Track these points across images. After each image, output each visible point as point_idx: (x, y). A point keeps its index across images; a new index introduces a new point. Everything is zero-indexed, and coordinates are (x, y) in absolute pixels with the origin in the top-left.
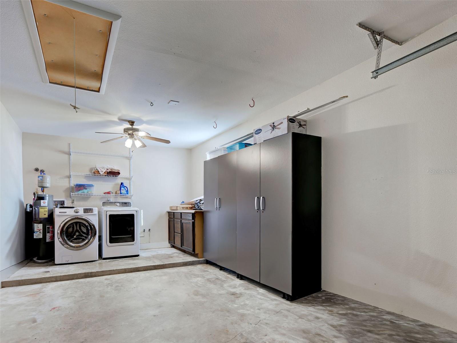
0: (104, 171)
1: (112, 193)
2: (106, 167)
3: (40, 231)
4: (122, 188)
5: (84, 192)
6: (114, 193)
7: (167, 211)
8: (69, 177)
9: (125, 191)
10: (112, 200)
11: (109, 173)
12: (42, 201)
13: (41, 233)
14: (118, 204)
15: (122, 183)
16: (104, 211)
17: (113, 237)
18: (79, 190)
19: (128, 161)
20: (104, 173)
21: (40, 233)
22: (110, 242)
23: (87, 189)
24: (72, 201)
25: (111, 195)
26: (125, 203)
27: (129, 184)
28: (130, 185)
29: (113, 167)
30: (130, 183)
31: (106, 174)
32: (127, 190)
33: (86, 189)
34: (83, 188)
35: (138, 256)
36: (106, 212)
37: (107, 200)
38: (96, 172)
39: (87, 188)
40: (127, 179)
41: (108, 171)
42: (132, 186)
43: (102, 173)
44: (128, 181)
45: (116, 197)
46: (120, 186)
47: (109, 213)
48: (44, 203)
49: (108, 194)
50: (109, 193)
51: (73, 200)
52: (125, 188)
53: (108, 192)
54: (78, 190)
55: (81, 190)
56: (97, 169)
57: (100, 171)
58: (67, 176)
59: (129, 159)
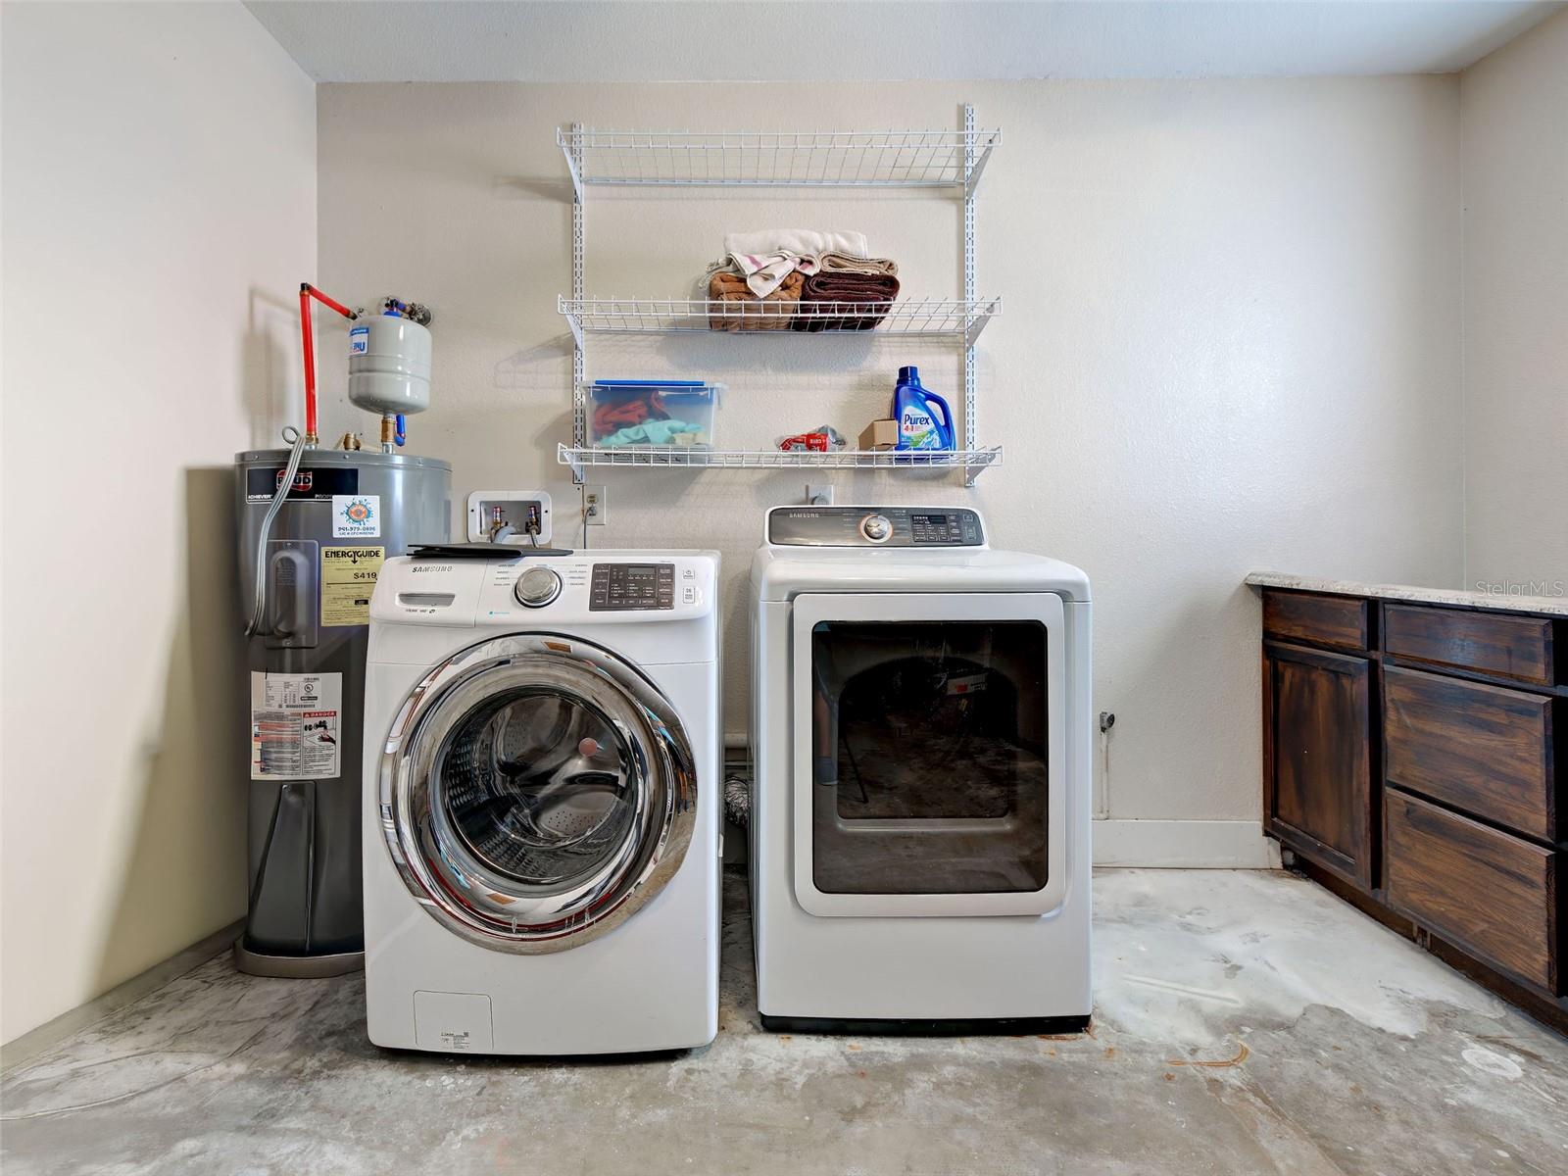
0: (782, 271)
1: (841, 442)
2: (799, 247)
3: (322, 725)
4: (909, 410)
5: (646, 440)
6: (853, 441)
7: (1256, 581)
8: (568, 347)
9: (932, 425)
10: (836, 497)
11: (819, 285)
12: (340, 502)
13: (331, 740)
14: (884, 526)
15: (906, 375)
16: (775, 585)
17: (850, 829)
18: (618, 426)
19: (950, 210)
20: (785, 287)
21: (323, 739)
22: (825, 882)
23: (669, 418)
24: (588, 505)
25: (835, 451)
26: (938, 518)
27: (954, 379)
28: (962, 387)
29: (848, 238)
30: (962, 372)
31: (797, 293)
32: (942, 423)
33: (665, 417)
34: (643, 411)
35: (1077, 1024)
36: (792, 598)
37: (803, 496)
38: (722, 286)
39: (665, 409)
40: (938, 339)
41: (811, 271)
42: (977, 394)
43: (762, 288)
44: (950, 361)
45: (863, 472)
46: (891, 395)
47: (812, 613)
48: (357, 514)
49: (810, 447)
50: (813, 441)
51: (592, 499)
52: (929, 403)
53: (810, 436)
54: (610, 426)
55: (630, 425)
56: (730, 261)
57: (749, 268)
58: (557, 339)
59: (954, 199)
